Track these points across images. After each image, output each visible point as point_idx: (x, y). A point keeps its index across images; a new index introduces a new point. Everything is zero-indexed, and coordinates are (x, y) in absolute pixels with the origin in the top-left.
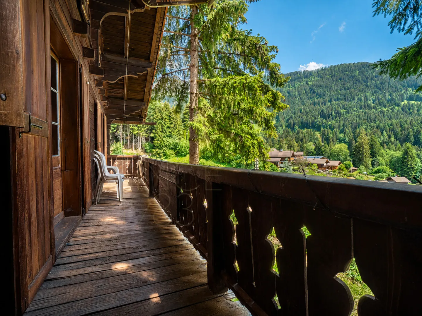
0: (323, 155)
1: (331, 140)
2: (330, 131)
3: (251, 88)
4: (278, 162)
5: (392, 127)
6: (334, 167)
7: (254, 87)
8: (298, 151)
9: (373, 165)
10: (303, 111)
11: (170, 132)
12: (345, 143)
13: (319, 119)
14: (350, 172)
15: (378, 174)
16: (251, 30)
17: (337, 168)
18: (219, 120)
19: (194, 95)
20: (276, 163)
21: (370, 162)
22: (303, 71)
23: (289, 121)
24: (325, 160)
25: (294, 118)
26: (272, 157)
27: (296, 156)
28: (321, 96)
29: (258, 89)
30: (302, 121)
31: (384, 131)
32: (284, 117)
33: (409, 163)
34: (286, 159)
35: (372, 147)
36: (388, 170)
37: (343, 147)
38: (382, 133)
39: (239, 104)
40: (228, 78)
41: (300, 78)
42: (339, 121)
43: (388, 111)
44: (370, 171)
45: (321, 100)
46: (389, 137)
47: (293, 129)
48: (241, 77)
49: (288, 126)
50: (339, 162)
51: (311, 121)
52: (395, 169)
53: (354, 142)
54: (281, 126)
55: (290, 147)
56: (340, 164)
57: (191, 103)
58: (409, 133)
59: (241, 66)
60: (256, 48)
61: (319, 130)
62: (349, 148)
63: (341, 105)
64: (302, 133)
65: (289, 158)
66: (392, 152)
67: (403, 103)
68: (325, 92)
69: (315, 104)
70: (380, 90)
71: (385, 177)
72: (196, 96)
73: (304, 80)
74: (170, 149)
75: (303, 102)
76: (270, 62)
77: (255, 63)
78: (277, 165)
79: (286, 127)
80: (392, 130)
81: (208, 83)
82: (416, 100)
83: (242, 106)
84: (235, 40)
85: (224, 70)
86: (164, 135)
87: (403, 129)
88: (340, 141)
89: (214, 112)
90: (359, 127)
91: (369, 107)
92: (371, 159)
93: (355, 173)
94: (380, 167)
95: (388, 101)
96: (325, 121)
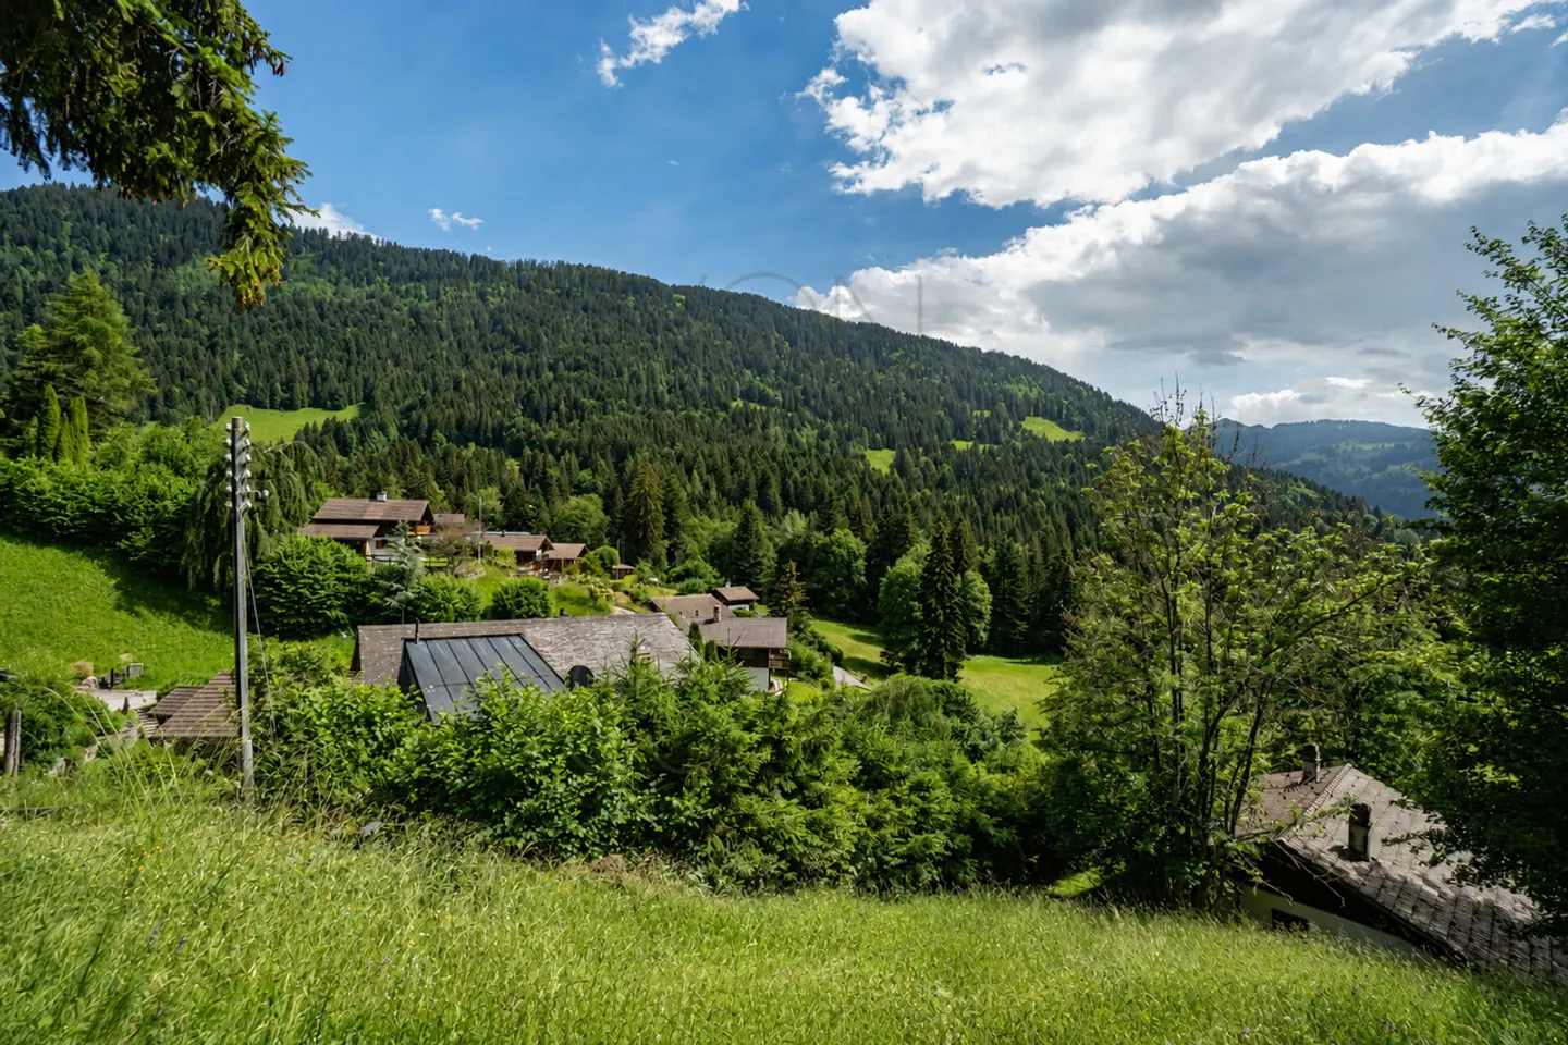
0: (529, 529)
1: (555, 486)
2: (551, 458)
4: (362, 541)
5: (710, 461)
6: (568, 561)
8: (446, 510)
9: (671, 557)
10: (463, 385)
12: (596, 493)
13: (520, 420)
14: (613, 577)
15: (684, 584)
17: (577, 564)
20: (358, 545)
21: (664, 552)
22: (469, 256)
23: (414, 415)
24: (542, 538)
25: (431, 406)
26: (343, 522)
28: (524, 349)
30: (461, 418)
31: (695, 472)
32: (396, 398)
33: (753, 552)
34: (400, 529)
35: (668, 508)
36: (709, 570)
37: (591, 503)
38: (690, 474)
41: (459, 275)
42: (580, 431)
43: (702, 417)
44: (665, 576)
45: (525, 361)
46: (706, 487)
47: (428, 444)
49: (410, 430)
50: (581, 546)
51: (490, 424)
52: (722, 568)
53: (620, 491)
54: (383, 428)
56: (583, 553)
58: (747, 480)
61: (516, 453)
62: (607, 508)
63: (585, 386)
64: (460, 458)
65: (413, 526)
66: (716, 524)
67: (734, 404)
68: (539, 338)
69: (506, 369)
70: (685, 359)
73: (472, 285)
75: (467, 356)
78: (362, 553)
79: (401, 433)
80: (712, 470)
82: (758, 402)
87: (735, 468)
88: (580, 490)
90: (633, 454)
91: (659, 402)
92: (667, 543)
93: (628, 581)
94: (689, 564)
95: (703, 393)
96: (535, 426)
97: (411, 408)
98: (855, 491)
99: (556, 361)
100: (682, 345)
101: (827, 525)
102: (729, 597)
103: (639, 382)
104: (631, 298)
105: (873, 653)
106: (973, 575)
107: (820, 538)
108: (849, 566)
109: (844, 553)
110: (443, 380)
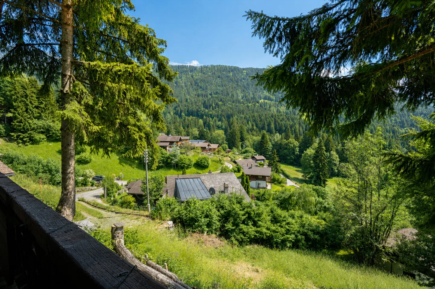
0: (205, 139)
1: (212, 127)
2: (211, 119)
3: (137, 79)
4: (166, 146)
5: (254, 118)
6: (214, 149)
7: (141, 78)
8: (185, 136)
9: (242, 146)
10: (188, 100)
11: (39, 113)
12: (222, 129)
13: (202, 109)
14: (226, 153)
15: (245, 155)
16: (139, 19)
17: (217, 150)
18: (100, 109)
19: (68, 77)
20: (165, 147)
21: (240, 145)
23: (177, 109)
24: (208, 143)
25: (181, 106)
26: (161, 142)
27: (184, 140)
28: (203, 90)
29: (146, 81)
30: (188, 109)
31: (249, 121)
33: (265, 145)
34: (175, 143)
35: (241, 133)
36: (252, 150)
37: (221, 132)
38: (248, 123)
39: (125, 93)
40: (112, 64)
41: (186, 71)
42: (218, 111)
43: (251, 106)
44: (240, 152)
45: (204, 93)
46: (253, 125)
47: (180, 116)
48: (127, 66)
49: (176, 113)
50: (218, 145)
51: (195, 110)
52: (256, 150)
53: (229, 128)
55: (178, 133)
56: (219, 146)
57: (64, 87)
58: (264, 123)
59: (128, 53)
60: (144, 38)
61: (202, 118)
62: (225, 134)
63: (219, 99)
64: (188, 120)
65: (177, 142)
66: (254, 137)
67: (260, 101)
68: (207, 86)
69: (199, 95)
70: (246, 89)
71: (250, 156)
72: (69, 79)
73: (190, 73)
74: (39, 133)
75: (189, 93)
76: (159, 55)
77: (144, 53)
78: (166, 150)
79: (174, 114)
80: (254, 121)
81: (87, 66)
82: (268, 100)
83: (128, 96)
84: (120, 24)
85: (108, 54)
86: (29, 116)
87: (261, 120)
88: (219, 128)
89: (94, 99)
90: (232, 117)
91: (239, 102)
92: (241, 143)
93: (230, 154)
94: (247, 149)
95: (252, 98)
96: (207, 111)
97: (176, 107)
98: (297, 126)
99: (211, 92)
100: (246, 86)
101: (287, 137)
102: (258, 159)
103: (233, 96)
104: (231, 73)
105: (300, 176)
106: (334, 153)
107: (285, 141)
108: (294, 150)
109: (292, 145)
110: (183, 99)
